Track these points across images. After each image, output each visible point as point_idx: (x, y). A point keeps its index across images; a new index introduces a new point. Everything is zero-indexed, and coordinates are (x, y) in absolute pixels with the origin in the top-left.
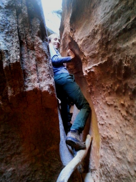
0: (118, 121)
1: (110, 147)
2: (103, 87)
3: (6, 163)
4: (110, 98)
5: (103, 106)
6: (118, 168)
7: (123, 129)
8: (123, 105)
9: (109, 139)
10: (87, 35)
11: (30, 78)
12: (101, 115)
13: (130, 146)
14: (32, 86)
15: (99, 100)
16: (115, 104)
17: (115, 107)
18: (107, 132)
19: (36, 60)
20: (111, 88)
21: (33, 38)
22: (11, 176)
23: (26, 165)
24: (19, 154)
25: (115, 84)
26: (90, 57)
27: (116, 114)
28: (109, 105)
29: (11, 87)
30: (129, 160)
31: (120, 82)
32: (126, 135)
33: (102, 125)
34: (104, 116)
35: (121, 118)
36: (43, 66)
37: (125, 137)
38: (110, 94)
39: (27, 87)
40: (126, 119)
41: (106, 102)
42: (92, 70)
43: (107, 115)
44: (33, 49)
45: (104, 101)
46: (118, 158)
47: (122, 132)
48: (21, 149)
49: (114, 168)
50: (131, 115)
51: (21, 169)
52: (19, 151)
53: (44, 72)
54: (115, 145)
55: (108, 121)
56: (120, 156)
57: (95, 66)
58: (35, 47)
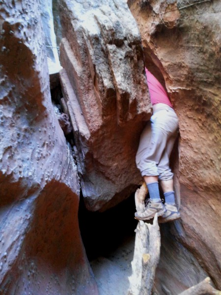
0: (196, 129)
1: (189, 145)
2: (185, 104)
3: (113, 160)
4: (191, 113)
5: (184, 118)
6: (195, 158)
7: (199, 135)
8: (200, 120)
9: (189, 140)
10: (174, 62)
11: (139, 105)
12: (182, 124)
13: (204, 144)
14: (141, 110)
15: (181, 113)
16: (194, 118)
17: (194, 119)
18: (187, 136)
19: (142, 91)
20: (192, 107)
21: (140, 76)
22: (115, 169)
23: (125, 161)
24: (121, 154)
25: (196, 105)
26: (176, 80)
27: (194, 124)
28: (189, 118)
29: (131, 113)
30: (203, 152)
31: (199, 106)
32: (201, 138)
33: (183, 131)
34: (185, 125)
35: (198, 127)
36: (146, 95)
37: (200, 139)
38: (190, 110)
39: (138, 111)
40: (202, 129)
41: (187, 115)
42: (177, 91)
43: (188, 124)
44: (139, 83)
45: (185, 114)
46: (195, 152)
47: (199, 136)
48: (122, 150)
49: (192, 158)
50: (205, 127)
51: (122, 164)
52: (121, 152)
53: (147, 99)
54: (193, 144)
55: (188, 129)
56: (196, 151)
57: (180, 89)
58: (141, 82)
